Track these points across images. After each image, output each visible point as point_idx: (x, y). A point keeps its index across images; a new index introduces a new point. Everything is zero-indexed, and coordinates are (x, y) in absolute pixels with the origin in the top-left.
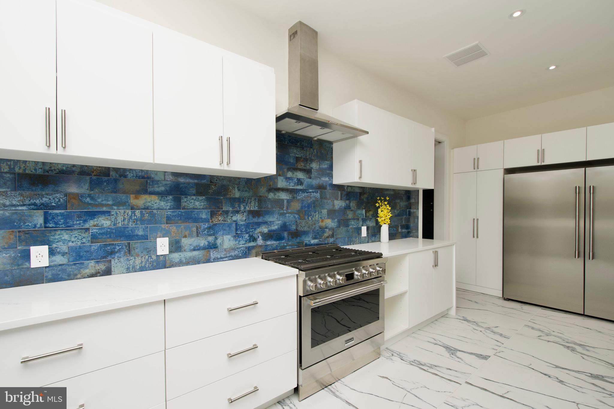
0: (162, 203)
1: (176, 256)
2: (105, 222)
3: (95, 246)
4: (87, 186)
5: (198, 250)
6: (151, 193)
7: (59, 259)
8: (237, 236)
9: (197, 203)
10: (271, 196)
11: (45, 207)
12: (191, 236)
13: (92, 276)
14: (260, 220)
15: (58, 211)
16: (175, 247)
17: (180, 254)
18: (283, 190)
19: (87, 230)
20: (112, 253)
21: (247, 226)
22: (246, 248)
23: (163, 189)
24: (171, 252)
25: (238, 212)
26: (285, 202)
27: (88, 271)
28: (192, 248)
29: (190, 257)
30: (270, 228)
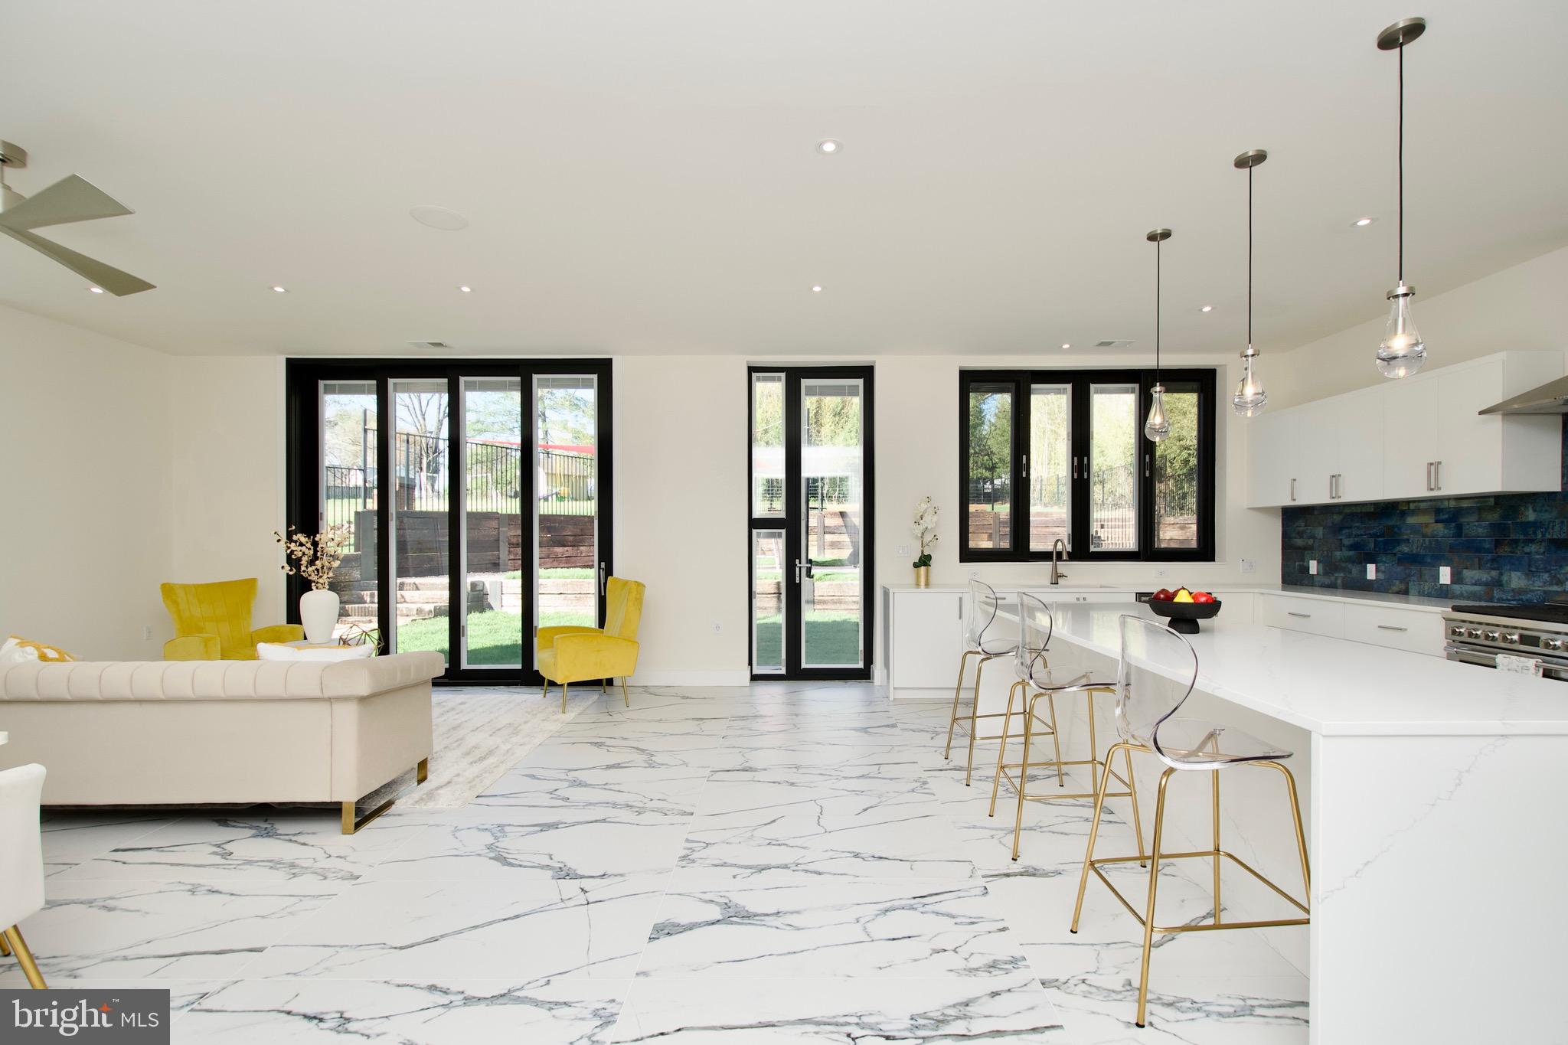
0: (1445, 532)
1: (1457, 588)
3: (1399, 571)
5: (1479, 584)
6: (1437, 522)
7: (1381, 577)
8: (1531, 574)
9: (1479, 531)
11: (1375, 536)
12: (1472, 568)
13: (1397, 593)
15: (1381, 539)
16: (1456, 578)
17: (1461, 586)
19: (1395, 554)
20: (1409, 576)
21: (1547, 560)
23: (1446, 516)
24: (1452, 582)
27: (1395, 589)
28: (1474, 581)
29: (1471, 592)
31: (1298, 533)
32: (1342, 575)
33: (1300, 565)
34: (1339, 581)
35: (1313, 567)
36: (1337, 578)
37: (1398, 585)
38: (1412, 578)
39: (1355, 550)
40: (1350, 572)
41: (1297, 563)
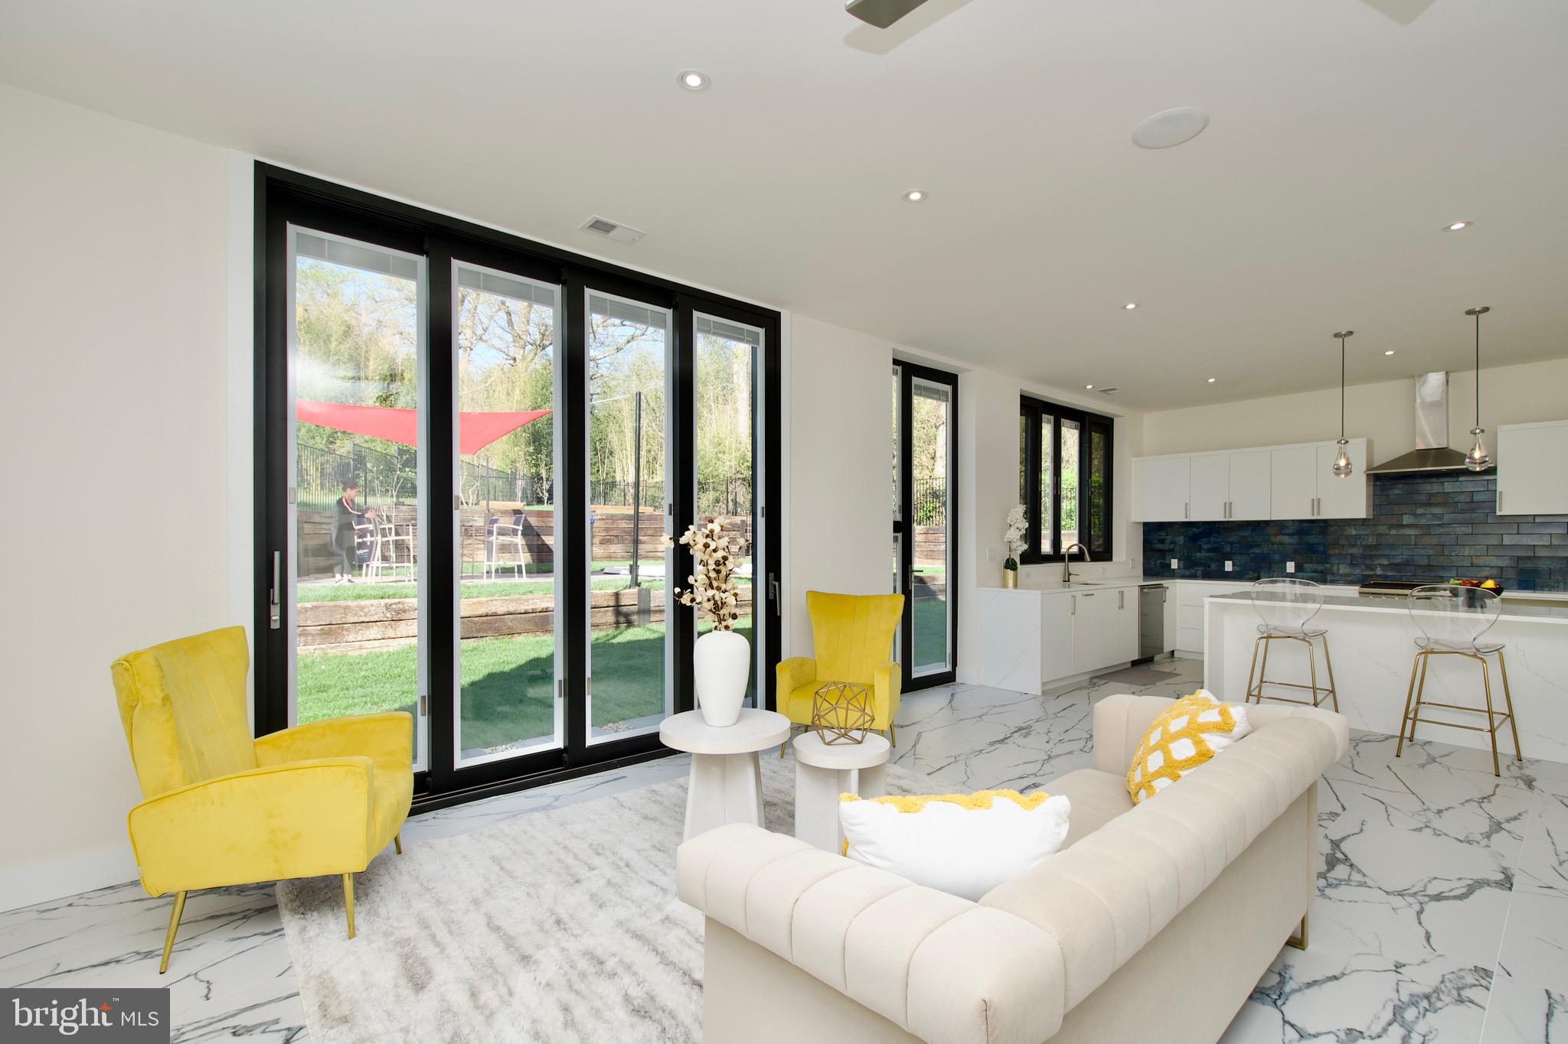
0: (1291, 540)
1: (1301, 575)
2: (1257, 551)
3: (1253, 564)
4: (1249, 532)
5: (1316, 572)
6: (1283, 535)
7: (1237, 569)
8: (1352, 565)
9: (1317, 540)
10: (1393, 532)
12: (1311, 563)
13: (1252, 577)
14: (1380, 553)
15: (1236, 545)
16: (1299, 568)
17: (1303, 573)
18: (1410, 526)
19: (1249, 554)
20: (1261, 568)
21: (1364, 557)
22: (1362, 575)
23: (1291, 531)
24: (1295, 571)
25: (1354, 546)
26: (1413, 537)
27: (1249, 576)
28: (1313, 572)
29: (1311, 577)
30: (1391, 561)
31: (1160, 540)
32: (1202, 568)
33: (1160, 563)
34: (1199, 573)
35: (1174, 564)
36: (1197, 570)
37: (1251, 574)
38: (1263, 570)
39: (1213, 552)
40: (1209, 567)
41: (1158, 562)
